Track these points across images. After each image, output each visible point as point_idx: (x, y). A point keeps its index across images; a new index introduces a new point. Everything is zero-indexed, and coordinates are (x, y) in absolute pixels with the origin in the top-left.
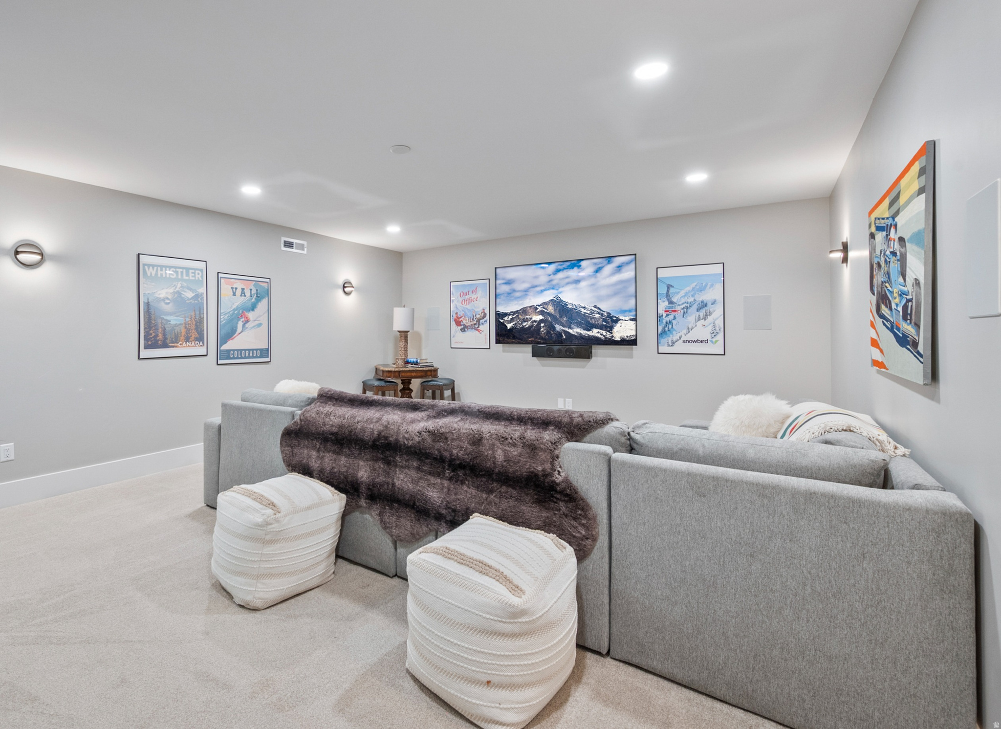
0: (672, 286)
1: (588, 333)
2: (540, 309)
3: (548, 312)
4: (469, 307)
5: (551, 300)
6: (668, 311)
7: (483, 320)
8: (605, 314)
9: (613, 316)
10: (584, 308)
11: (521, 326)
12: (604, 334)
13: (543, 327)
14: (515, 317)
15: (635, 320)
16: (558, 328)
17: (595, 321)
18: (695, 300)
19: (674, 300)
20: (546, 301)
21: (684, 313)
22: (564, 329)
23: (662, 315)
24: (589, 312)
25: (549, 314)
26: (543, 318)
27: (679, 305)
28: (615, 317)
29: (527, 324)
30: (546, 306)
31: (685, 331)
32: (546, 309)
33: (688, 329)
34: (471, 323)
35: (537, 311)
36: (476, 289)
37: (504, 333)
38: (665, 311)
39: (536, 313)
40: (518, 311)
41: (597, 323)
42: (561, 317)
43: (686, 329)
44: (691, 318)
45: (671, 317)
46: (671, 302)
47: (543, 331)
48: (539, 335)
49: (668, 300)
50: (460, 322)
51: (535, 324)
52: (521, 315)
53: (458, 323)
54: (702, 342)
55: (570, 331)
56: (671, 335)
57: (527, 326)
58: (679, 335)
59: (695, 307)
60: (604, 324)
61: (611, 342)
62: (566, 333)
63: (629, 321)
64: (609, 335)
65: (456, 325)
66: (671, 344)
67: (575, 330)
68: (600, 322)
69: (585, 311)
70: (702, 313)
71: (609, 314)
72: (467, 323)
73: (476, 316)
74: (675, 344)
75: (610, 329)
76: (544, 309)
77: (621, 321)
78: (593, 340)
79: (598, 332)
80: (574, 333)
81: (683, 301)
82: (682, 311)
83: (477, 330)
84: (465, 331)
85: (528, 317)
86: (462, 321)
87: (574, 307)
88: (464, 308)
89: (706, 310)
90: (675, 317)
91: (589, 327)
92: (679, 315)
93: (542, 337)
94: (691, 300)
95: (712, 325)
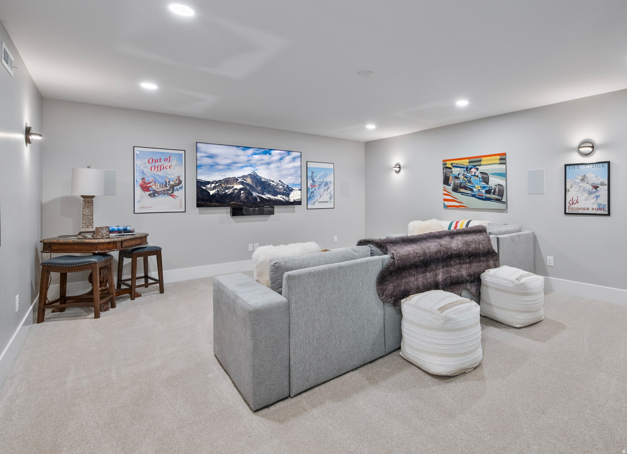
0: (314, 172)
1: (275, 197)
2: (240, 180)
3: (247, 182)
4: (160, 173)
5: (249, 174)
6: (312, 186)
7: (178, 187)
8: (285, 186)
9: (290, 188)
10: (273, 181)
11: (224, 193)
12: (285, 198)
13: (243, 193)
14: (218, 185)
15: (300, 190)
16: (255, 194)
17: (279, 190)
18: (323, 181)
19: (315, 180)
20: (246, 175)
21: (319, 187)
22: (258, 195)
23: (309, 188)
24: (275, 184)
25: (248, 184)
26: (243, 187)
27: (317, 183)
28: (291, 188)
29: (229, 191)
30: (245, 179)
31: (319, 197)
32: (245, 180)
33: (321, 195)
34: (163, 189)
35: (238, 181)
36: (170, 158)
37: (207, 198)
38: (311, 186)
39: (237, 183)
40: (220, 180)
41: (280, 191)
42: (256, 187)
43: (320, 195)
44: (322, 190)
45: (313, 189)
46: (313, 181)
47: (242, 197)
48: (239, 199)
49: (312, 179)
50: (148, 187)
51: (236, 191)
52: (224, 184)
53: (145, 187)
54: (326, 202)
55: (263, 196)
56: (313, 199)
57: (229, 193)
58: (317, 199)
59: (323, 184)
60: (285, 192)
61: (288, 203)
62: (261, 198)
63: (298, 191)
64: (287, 199)
65: (142, 190)
66: (313, 204)
67: (266, 196)
68: (282, 191)
69: (273, 183)
70: (326, 188)
71: (288, 186)
72: (158, 189)
73: (169, 182)
74: (315, 203)
75: (288, 195)
76: (243, 181)
77: (294, 191)
78: (278, 202)
79: (281, 197)
80: (265, 198)
81: (319, 181)
82: (318, 186)
83: (170, 195)
84: (154, 196)
85: (230, 186)
86: (150, 186)
87: (266, 180)
88: (154, 174)
89: (328, 186)
90: (315, 189)
91: (276, 194)
92: (317, 188)
93: (242, 201)
94: (322, 180)
95: (330, 194)
